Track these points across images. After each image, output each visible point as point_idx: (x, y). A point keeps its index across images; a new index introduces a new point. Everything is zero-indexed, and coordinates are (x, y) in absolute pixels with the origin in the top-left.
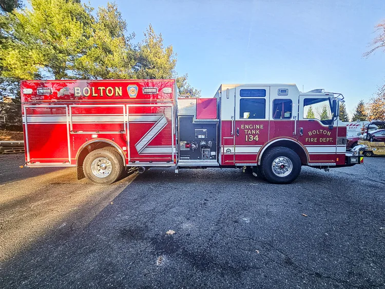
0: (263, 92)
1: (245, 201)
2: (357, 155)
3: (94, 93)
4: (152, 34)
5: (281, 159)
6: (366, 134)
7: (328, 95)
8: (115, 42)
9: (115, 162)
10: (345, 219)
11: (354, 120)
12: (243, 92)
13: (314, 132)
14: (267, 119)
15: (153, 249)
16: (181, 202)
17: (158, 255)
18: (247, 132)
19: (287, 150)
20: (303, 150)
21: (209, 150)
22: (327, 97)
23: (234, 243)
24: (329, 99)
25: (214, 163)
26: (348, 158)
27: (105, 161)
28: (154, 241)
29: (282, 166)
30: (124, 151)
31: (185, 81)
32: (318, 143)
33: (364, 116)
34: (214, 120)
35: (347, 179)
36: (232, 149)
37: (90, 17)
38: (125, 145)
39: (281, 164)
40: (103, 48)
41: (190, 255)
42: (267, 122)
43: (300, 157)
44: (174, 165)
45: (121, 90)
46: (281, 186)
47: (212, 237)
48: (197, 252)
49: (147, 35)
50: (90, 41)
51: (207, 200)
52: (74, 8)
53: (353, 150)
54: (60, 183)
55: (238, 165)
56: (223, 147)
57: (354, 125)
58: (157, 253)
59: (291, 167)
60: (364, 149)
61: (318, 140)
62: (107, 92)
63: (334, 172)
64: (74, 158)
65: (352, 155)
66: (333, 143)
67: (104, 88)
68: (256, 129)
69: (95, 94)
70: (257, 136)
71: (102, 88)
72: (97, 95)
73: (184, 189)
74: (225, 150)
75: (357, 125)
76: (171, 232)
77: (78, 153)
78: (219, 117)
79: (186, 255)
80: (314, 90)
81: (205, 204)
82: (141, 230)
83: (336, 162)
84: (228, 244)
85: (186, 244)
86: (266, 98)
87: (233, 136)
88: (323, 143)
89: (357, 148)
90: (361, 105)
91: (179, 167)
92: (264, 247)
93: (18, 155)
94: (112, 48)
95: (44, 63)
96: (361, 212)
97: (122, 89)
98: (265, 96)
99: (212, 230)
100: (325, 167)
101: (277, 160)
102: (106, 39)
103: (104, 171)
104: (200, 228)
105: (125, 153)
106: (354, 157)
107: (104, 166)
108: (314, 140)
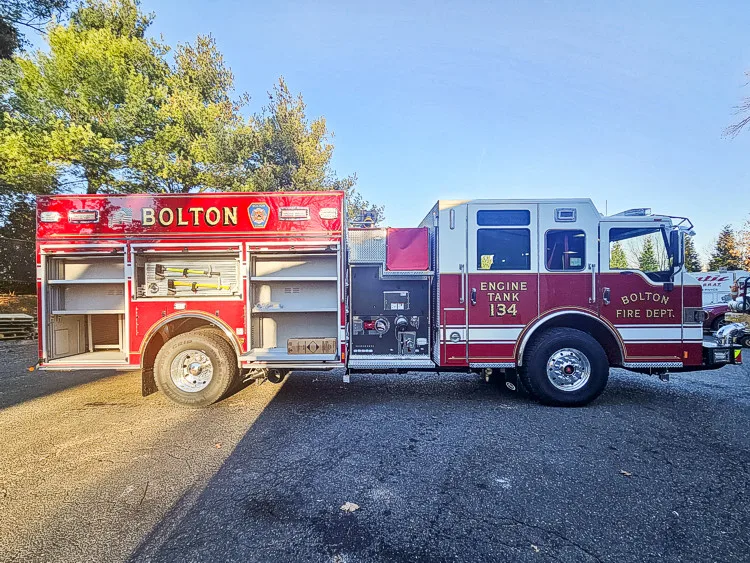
0: (525, 216)
1: (496, 443)
2: (727, 345)
3: (180, 219)
4: (284, 94)
5: (566, 353)
6: (740, 299)
7: (659, 220)
8: (210, 111)
9: (221, 359)
10: (713, 482)
11: (713, 267)
12: (483, 216)
13: (635, 297)
14: (533, 270)
15: (320, 541)
16: (362, 444)
17: (331, 554)
18: (494, 297)
19: (577, 334)
20: (612, 336)
21: (414, 333)
22: (658, 224)
23: (484, 531)
24: (663, 229)
25: (424, 361)
26: (708, 352)
27: (198, 358)
28: (317, 523)
29: (568, 369)
30: (240, 336)
31: (352, 188)
32: (643, 320)
33: (734, 258)
34: (424, 273)
35: (708, 396)
36: (462, 333)
37: (162, 65)
38: (242, 325)
39: (565, 364)
40: (186, 125)
41: (396, 554)
42: (535, 276)
43: (604, 351)
44: (342, 366)
45: (235, 213)
46: (567, 411)
47: (437, 517)
48: (411, 547)
49: (275, 97)
50: (163, 113)
51: (416, 441)
52: (131, 48)
53: (717, 334)
54: (105, 404)
55: (475, 365)
56: (444, 329)
57: (714, 279)
58: (329, 550)
59: (588, 369)
60: (741, 331)
61: (643, 313)
62: (208, 217)
63: (679, 381)
64: (137, 350)
65: (715, 345)
66: (674, 320)
67: (202, 209)
68: (511, 292)
69: (183, 220)
70: (514, 306)
71: (197, 210)
72: (186, 223)
73: (364, 417)
74: (448, 334)
75: (721, 280)
76: (350, 507)
77: (145, 342)
78: (433, 266)
79: (388, 554)
80: (629, 211)
81: (411, 447)
82: (287, 503)
83: (682, 360)
84: (471, 531)
85: (386, 531)
86: (532, 227)
87: (463, 305)
88: (653, 321)
89: (726, 331)
90: (727, 234)
91: (352, 369)
92: (548, 538)
93: (9, 343)
94: (205, 125)
95: (72, 157)
96: (744, 467)
97: (238, 212)
98: (528, 223)
99: (435, 504)
100: (660, 371)
101: (557, 356)
102: (194, 107)
103: (197, 378)
104: (409, 499)
105: (241, 342)
106: (721, 349)
107: (196, 368)
108: (634, 314)
